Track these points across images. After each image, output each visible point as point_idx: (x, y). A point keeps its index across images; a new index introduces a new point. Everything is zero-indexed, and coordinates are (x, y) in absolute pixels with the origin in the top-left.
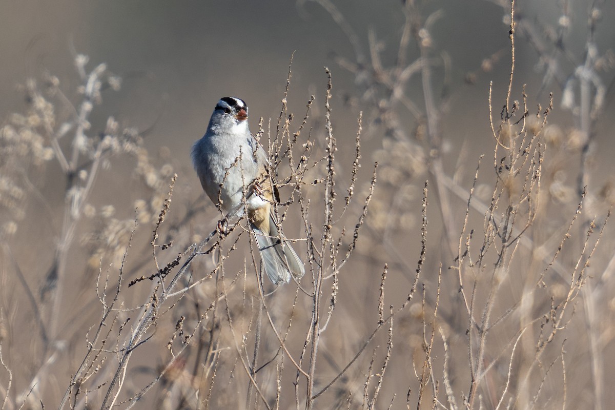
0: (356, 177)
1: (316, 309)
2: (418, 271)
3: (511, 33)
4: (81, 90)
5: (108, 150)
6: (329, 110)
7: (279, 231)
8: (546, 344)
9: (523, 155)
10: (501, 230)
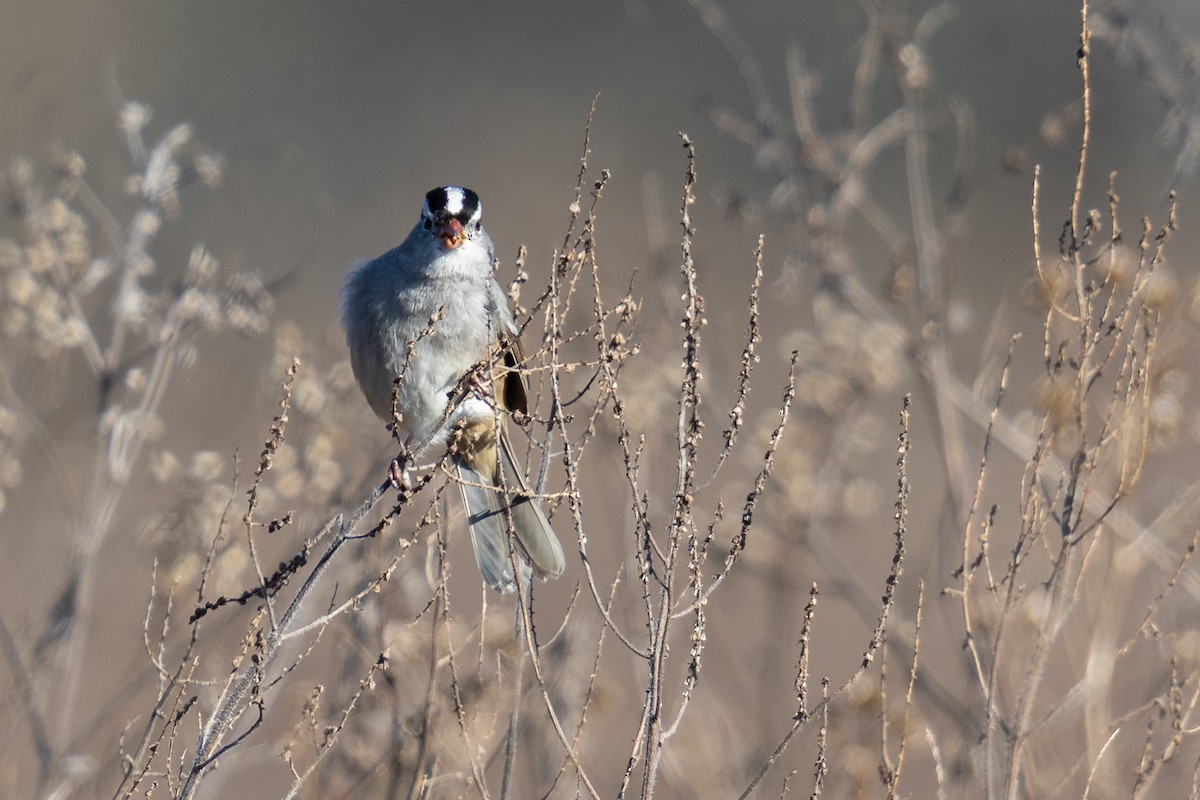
0: (749, 386)
1: (656, 687)
2: (885, 600)
3: (1081, 54)
4: (132, 185)
5: (192, 325)
6: (688, 232)
7: (574, 508)
8: (1158, 764)
9: (1109, 333)
10: (1058, 506)
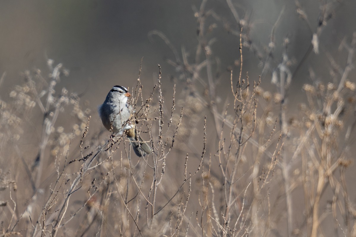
0: (173, 114)
1: (155, 174)
2: (202, 157)
3: (240, 48)
4: (50, 75)
5: (63, 104)
6: (160, 84)
10: (238, 138)
